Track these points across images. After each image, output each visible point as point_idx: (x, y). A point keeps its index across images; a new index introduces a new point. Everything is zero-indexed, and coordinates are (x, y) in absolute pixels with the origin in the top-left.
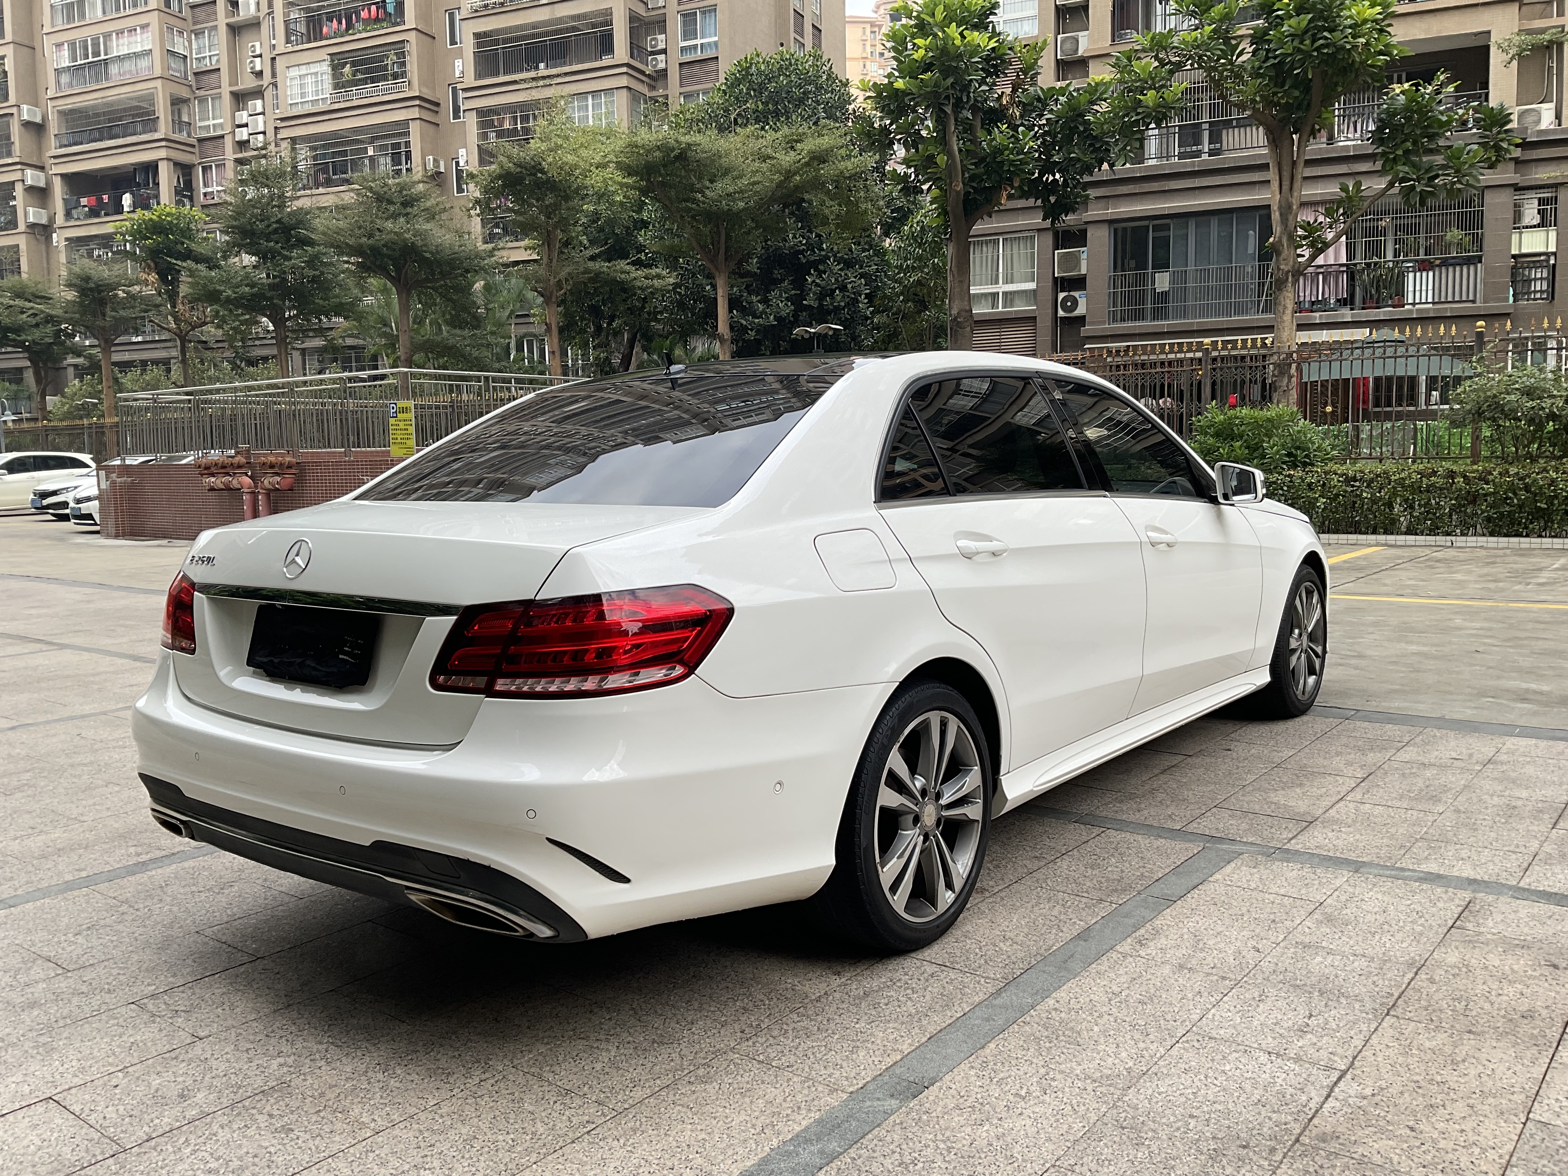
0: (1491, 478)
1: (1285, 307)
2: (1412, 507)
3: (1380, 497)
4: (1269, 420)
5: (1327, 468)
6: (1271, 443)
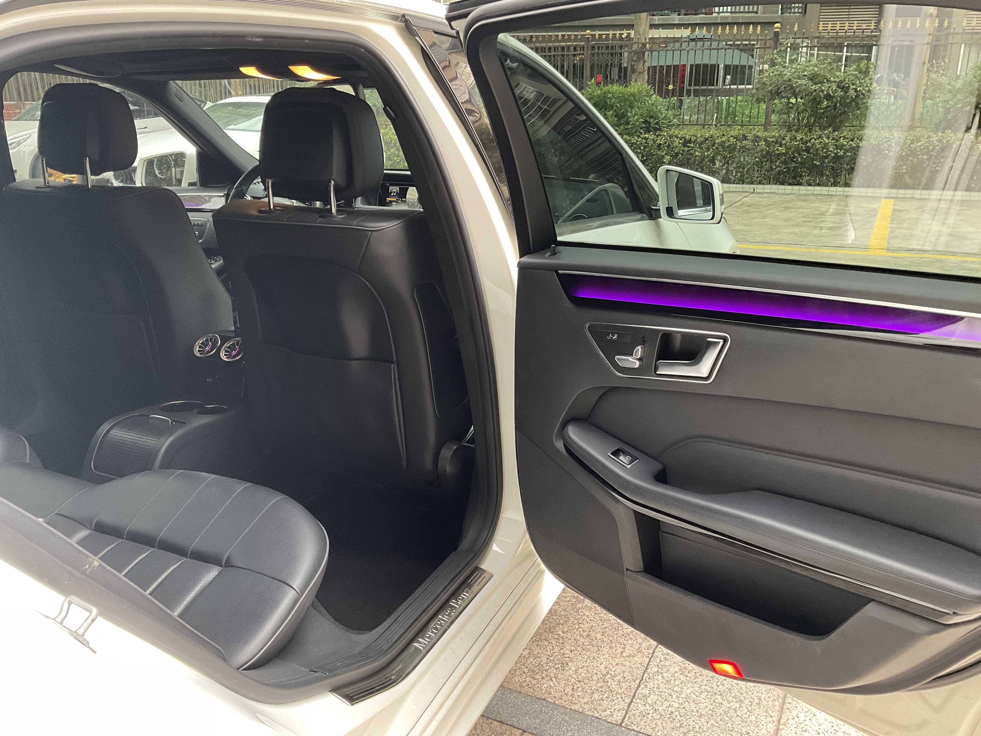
3: (707, 156)
4: (632, 95)
5: (671, 133)
6: (633, 113)
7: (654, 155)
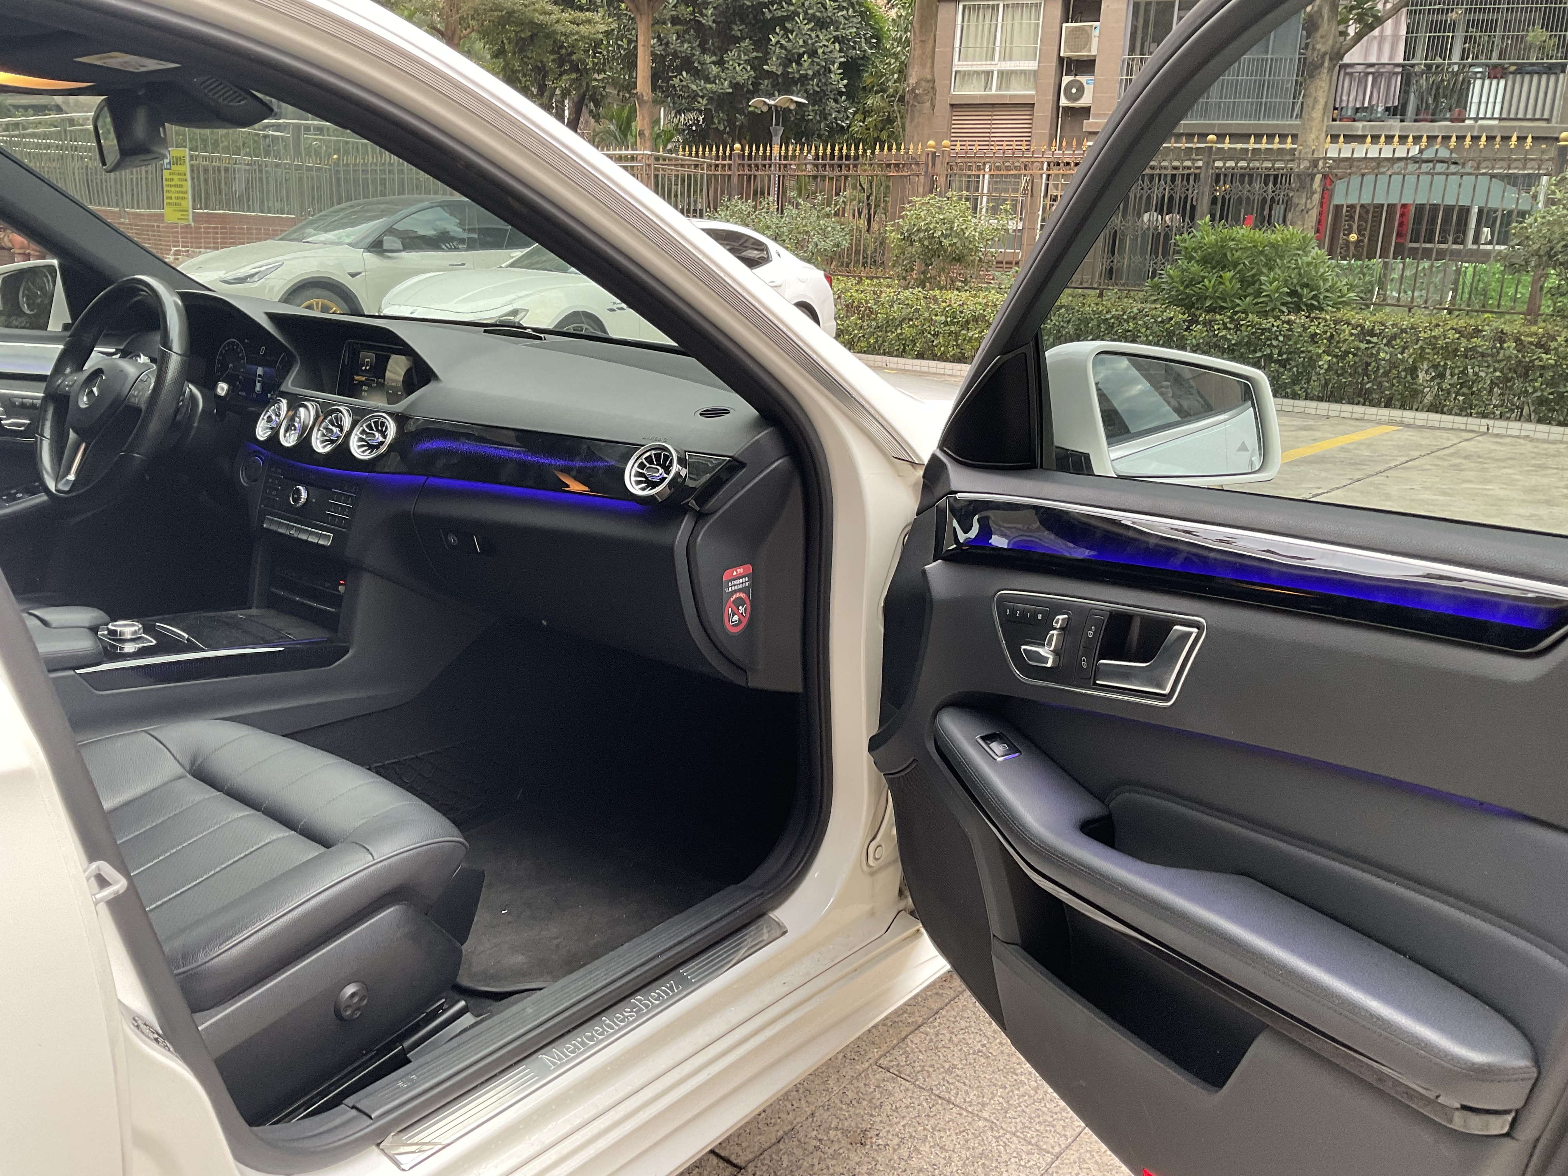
0: (1553, 345)
1: (1316, 101)
2: (1442, 376)
3: (1402, 360)
4: (1273, 245)
5: (1339, 315)
6: (1271, 276)
7: (1302, 352)
